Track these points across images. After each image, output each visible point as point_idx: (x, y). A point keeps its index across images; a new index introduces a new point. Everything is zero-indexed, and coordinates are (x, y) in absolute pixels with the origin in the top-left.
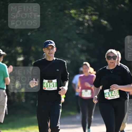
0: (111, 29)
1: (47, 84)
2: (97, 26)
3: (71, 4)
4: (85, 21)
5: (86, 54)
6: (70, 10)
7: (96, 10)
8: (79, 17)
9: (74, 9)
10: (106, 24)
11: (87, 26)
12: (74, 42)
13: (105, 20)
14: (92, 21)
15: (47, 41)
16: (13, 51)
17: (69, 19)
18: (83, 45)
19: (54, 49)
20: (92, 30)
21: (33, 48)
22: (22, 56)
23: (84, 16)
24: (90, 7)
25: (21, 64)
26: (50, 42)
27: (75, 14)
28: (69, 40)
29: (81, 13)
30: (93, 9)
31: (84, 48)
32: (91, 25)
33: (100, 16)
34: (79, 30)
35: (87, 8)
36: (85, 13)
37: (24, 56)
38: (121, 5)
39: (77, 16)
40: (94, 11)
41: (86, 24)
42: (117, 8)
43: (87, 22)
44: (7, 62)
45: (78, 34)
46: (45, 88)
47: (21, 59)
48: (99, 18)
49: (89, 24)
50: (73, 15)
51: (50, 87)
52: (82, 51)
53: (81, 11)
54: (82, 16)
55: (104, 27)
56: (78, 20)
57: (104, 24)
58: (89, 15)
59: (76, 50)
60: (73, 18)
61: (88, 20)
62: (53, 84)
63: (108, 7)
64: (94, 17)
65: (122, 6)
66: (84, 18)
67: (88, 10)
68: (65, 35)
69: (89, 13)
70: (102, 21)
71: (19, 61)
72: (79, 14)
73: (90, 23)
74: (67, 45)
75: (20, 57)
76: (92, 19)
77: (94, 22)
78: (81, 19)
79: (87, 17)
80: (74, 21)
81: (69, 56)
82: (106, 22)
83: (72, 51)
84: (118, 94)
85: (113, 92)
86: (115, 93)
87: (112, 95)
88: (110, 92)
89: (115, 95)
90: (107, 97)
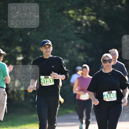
1: (44, 80)
2: (95, 26)
3: (69, 5)
4: (83, 21)
5: (84, 54)
6: (68, 10)
7: (94, 11)
8: (77, 17)
9: (72, 10)
10: (104, 24)
11: (85, 26)
12: (73, 42)
13: (102, 20)
14: (89, 21)
15: (44, 41)
16: (13, 51)
17: (67, 20)
18: (81, 45)
19: (50, 47)
20: (90, 30)
21: (32, 48)
22: (21, 55)
23: (82, 17)
24: (88, 8)
25: (21, 63)
26: (47, 42)
27: (73, 15)
28: (68, 40)
29: (80, 14)
30: (90, 9)
31: (82, 48)
32: (89, 25)
33: (98, 17)
34: (77, 30)
35: (86, 9)
36: (83, 14)
37: (23, 56)
38: (118, 6)
39: (75, 16)
40: (92, 12)
41: (84, 25)
42: (115, 8)
43: (85, 23)
44: (6, 62)
45: (76, 34)
46: (43, 84)
47: (20, 58)
48: (96, 18)
49: (87, 25)
50: (71, 16)
51: (47, 83)
52: (80, 51)
53: (79, 12)
54: (80, 16)
55: (102, 27)
56: (76, 21)
57: (101, 24)
58: (87, 16)
59: (74, 50)
60: (72, 19)
61: (86, 21)
62: (50, 80)
63: (105, 8)
64: (92, 18)
65: (120, 6)
66: (82, 19)
67: (86, 11)
68: (63, 35)
69: (86, 13)
70: (100, 21)
71: (18, 60)
72: (77, 15)
73: (88, 23)
74: (65, 45)
75: (20, 57)
76: (90, 19)
77: (92, 22)
78: (79, 20)
79: (85, 17)
80: (73, 22)
81: (67, 55)
82: (103, 22)
83: (70, 51)
84: (115, 96)
85: (112, 94)
86: (113, 96)
87: (111, 97)
88: (109, 94)
89: (113, 98)
90: (105, 98)
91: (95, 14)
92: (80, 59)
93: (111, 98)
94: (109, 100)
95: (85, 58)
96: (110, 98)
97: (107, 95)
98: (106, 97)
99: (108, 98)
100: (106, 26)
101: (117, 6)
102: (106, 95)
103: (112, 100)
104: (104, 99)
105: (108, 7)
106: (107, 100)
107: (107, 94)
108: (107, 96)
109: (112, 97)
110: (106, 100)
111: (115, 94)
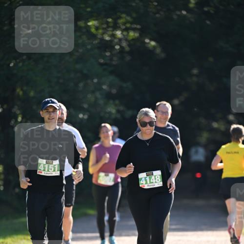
0: (163, 55)
2: (137, 50)
4: (116, 41)
5: (117, 102)
6: (87, 20)
8: (103, 34)
9: (94, 20)
10: (154, 47)
12: (96, 80)
13: (151, 40)
14: (127, 40)
15: (47, 100)
17: (84, 37)
20: (128, 58)
23: (114, 32)
24: (124, 15)
26: (50, 101)
27: (97, 28)
28: (86, 77)
29: (108, 27)
30: (129, 18)
31: (114, 91)
32: (127, 49)
33: (143, 32)
35: (120, 18)
36: (116, 27)
38: (181, 12)
39: (100, 31)
40: (131, 23)
41: (117, 47)
42: (175, 17)
45: (101, 65)
49: (121, 47)
50: (93, 30)
53: (107, 23)
55: (151, 52)
56: (102, 40)
58: (123, 31)
59: (98, 95)
60: (94, 36)
61: (120, 40)
63: (157, 15)
64: (132, 34)
65: (184, 12)
66: (113, 36)
67: (121, 21)
68: (78, 66)
69: (122, 26)
70: (147, 40)
73: (124, 44)
74: (81, 85)
77: (132, 43)
78: (107, 38)
79: (119, 33)
80: (96, 42)
81: (85, 106)
82: (153, 43)
83: (90, 97)
84: (160, 180)
85: (153, 177)
86: (155, 179)
87: (152, 181)
88: (148, 177)
89: (156, 182)
90: (143, 184)
91: (138, 27)
92: (110, 113)
93: (153, 183)
94: (148, 186)
95: (118, 111)
96: (150, 183)
97: (145, 178)
98: (144, 182)
99: (146, 183)
100: (158, 50)
101: (178, 13)
102: (143, 179)
105: (162, 13)
106: (146, 187)
107: (146, 176)
108: (146, 180)
109: (154, 181)
110: (144, 186)
111: (159, 177)
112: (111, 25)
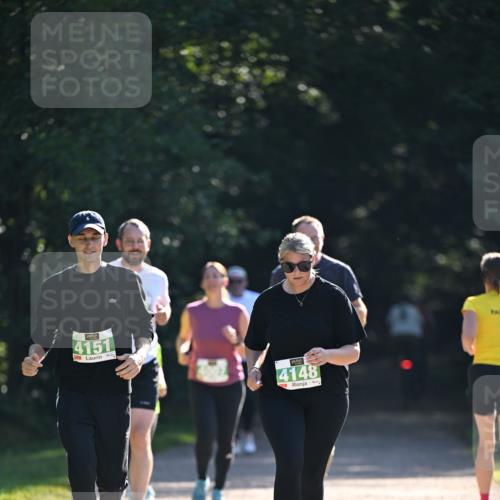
0: (335, 117)
8: (212, 72)
10: (316, 100)
11: (243, 108)
13: (310, 85)
20: (262, 123)
23: (234, 70)
24: (254, 36)
26: (88, 219)
27: (199, 62)
29: (222, 59)
30: (264, 41)
32: (261, 104)
33: (294, 70)
35: (246, 40)
36: (237, 59)
38: (372, 28)
39: (206, 68)
40: (270, 51)
42: (359, 39)
43: (244, 94)
45: (209, 136)
49: (249, 100)
50: (191, 66)
53: (221, 50)
54: (225, 69)
55: (311, 110)
56: (210, 85)
58: (252, 66)
60: (193, 78)
61: (247, 85)
63: (323, 35)
64: (271, 74)
65: (378, 29)
66: (233, 77)
67: (249, 47)
72: (213, 63)
73: (255, 94)
77: (271, 92)
79: (243, 72)
82: (314, 92)
85: (304, 368)
86: (308, 372)
87: (300, 376)
88: (294, 368)
89: (309, 378)
90: (283, 381)
91: (284, 58)
93: (302, 379)
96: (298, 379)
97: (288, 369)
98: (286, 378)
99: (290, 380)
100: (325, 108)
101: (366, 30)
102: (285, 371)
103: (306, 387)
104: (279, 384)
105: (332, 30)
106: (290, 387)
109: (305, 376)
111: (315, 367)
112: (228, 54)
